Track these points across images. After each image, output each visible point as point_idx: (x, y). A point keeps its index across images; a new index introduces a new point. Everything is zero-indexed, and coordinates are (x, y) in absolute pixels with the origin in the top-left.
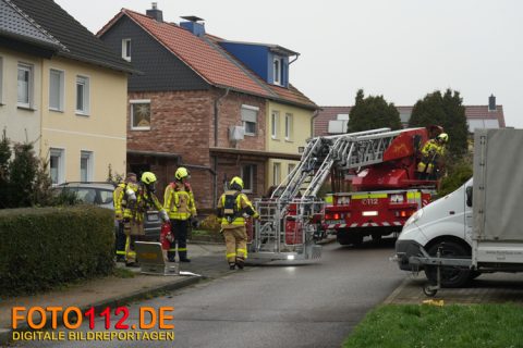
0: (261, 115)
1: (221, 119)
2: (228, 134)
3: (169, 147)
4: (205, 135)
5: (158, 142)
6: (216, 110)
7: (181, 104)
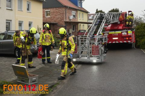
0: (76, 13)
1: (67, 14)
2: (69, 18)
3: (55, 21)
4: (63, 18)
5: (52, 20)
6: (66, 12)
7: (57, 11)
